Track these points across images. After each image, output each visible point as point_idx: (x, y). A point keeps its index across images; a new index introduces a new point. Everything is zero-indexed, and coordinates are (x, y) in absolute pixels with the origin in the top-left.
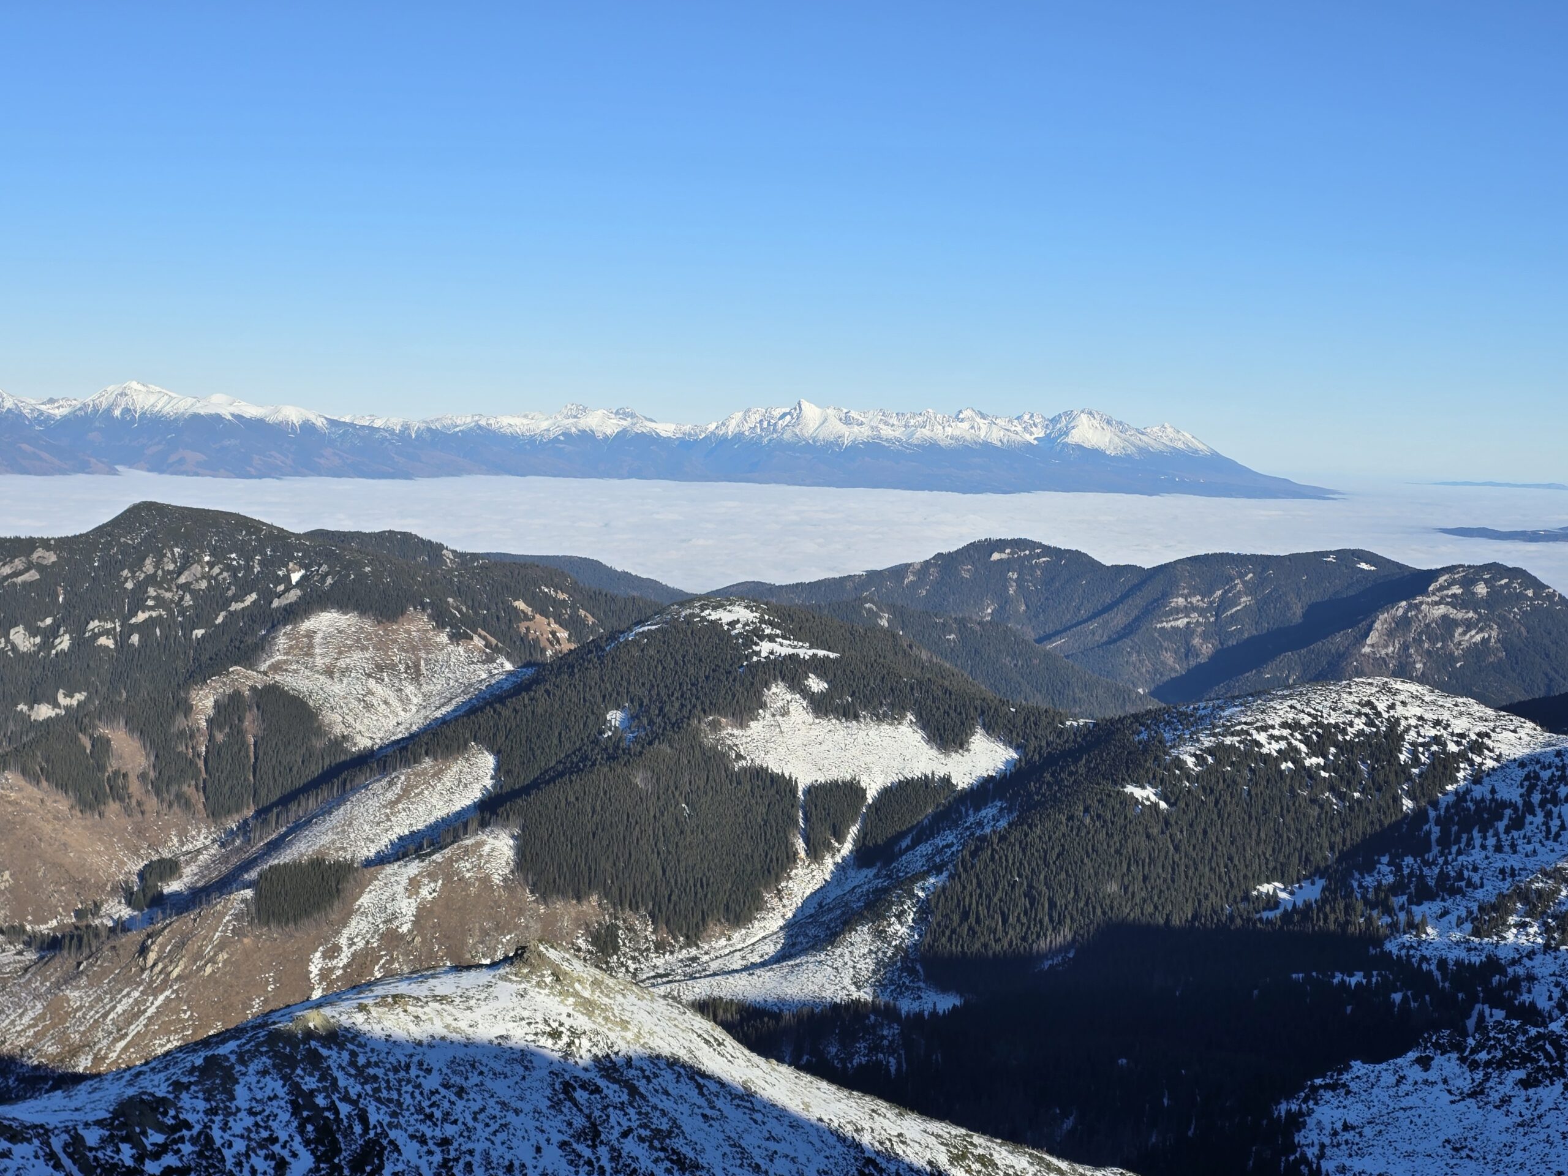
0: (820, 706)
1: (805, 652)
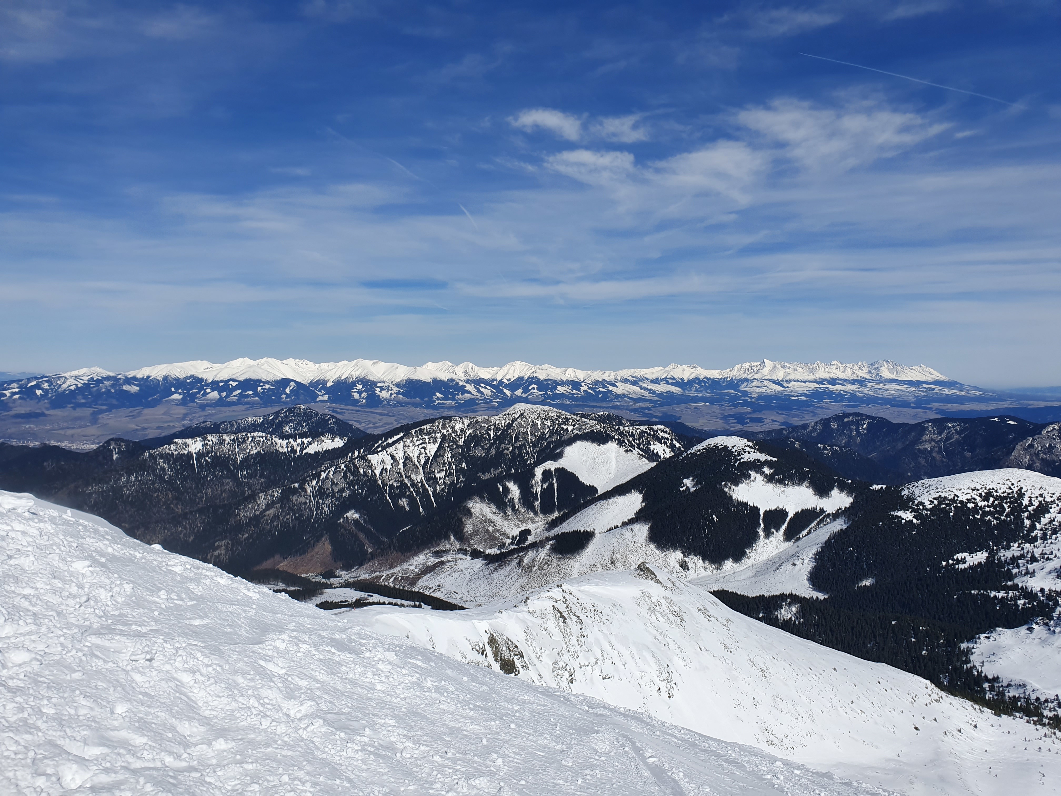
0: (770, 479)
1: (763, 458)
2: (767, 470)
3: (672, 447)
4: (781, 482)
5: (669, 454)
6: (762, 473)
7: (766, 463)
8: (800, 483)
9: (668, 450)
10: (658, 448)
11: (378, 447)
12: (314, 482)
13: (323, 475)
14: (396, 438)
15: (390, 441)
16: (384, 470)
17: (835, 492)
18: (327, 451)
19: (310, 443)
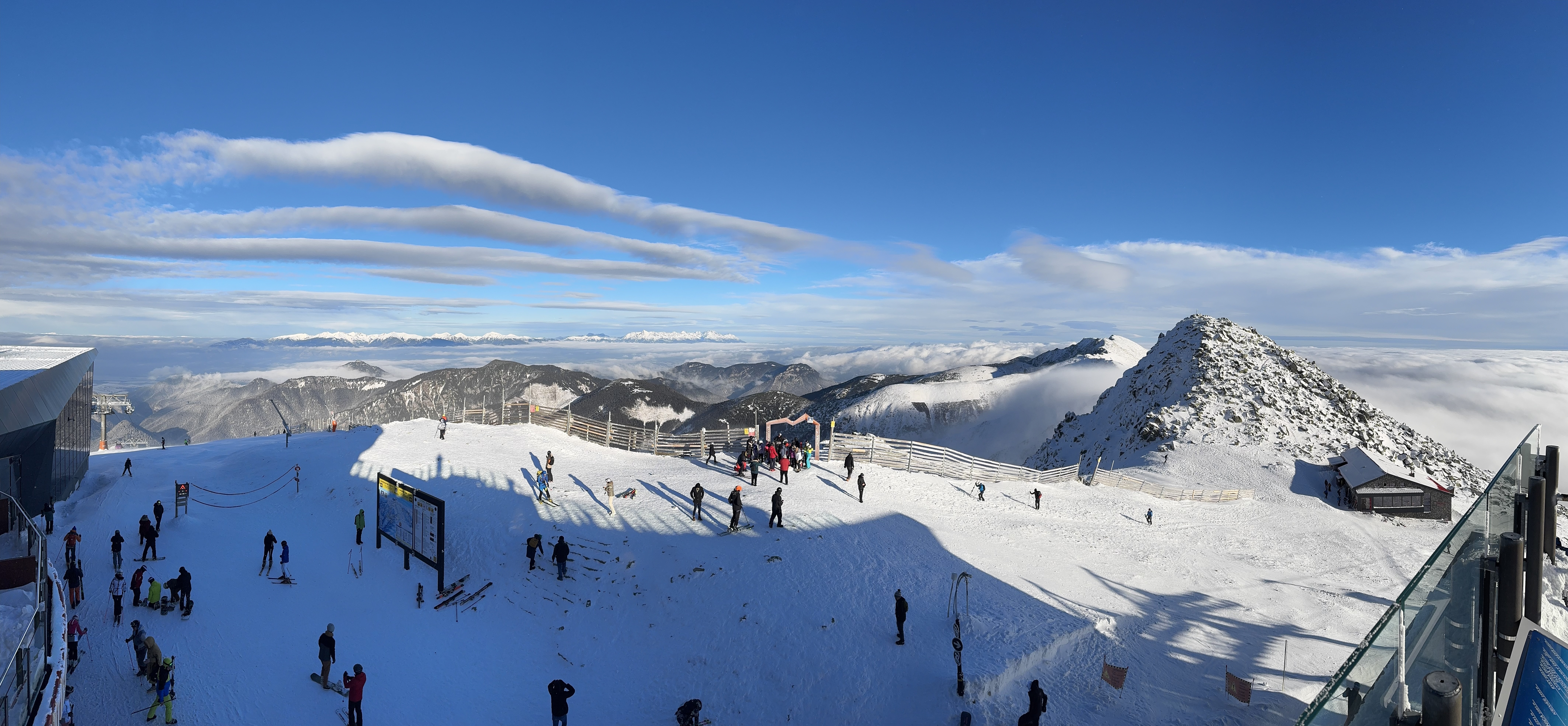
0: (648, 404)
1: (645, 391)
2: (647, 399)
3: (591, 386)
4: (656, 405)
5: (589, 391)
6: (645, 401)
7: (648, 394)
8: (666, 405)
9: (588, 388)
10: (583, 387)
11: (406, 387)
12: (369, 408)
13: (374, 404)
14: (417, 382)
15: (414, 384)
16: (411, 402)
17: (686, 409)
18: (375, 390)
19: (365, 384)
